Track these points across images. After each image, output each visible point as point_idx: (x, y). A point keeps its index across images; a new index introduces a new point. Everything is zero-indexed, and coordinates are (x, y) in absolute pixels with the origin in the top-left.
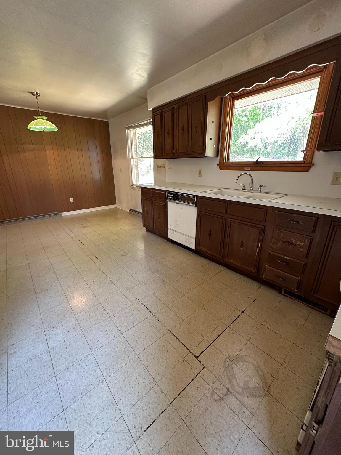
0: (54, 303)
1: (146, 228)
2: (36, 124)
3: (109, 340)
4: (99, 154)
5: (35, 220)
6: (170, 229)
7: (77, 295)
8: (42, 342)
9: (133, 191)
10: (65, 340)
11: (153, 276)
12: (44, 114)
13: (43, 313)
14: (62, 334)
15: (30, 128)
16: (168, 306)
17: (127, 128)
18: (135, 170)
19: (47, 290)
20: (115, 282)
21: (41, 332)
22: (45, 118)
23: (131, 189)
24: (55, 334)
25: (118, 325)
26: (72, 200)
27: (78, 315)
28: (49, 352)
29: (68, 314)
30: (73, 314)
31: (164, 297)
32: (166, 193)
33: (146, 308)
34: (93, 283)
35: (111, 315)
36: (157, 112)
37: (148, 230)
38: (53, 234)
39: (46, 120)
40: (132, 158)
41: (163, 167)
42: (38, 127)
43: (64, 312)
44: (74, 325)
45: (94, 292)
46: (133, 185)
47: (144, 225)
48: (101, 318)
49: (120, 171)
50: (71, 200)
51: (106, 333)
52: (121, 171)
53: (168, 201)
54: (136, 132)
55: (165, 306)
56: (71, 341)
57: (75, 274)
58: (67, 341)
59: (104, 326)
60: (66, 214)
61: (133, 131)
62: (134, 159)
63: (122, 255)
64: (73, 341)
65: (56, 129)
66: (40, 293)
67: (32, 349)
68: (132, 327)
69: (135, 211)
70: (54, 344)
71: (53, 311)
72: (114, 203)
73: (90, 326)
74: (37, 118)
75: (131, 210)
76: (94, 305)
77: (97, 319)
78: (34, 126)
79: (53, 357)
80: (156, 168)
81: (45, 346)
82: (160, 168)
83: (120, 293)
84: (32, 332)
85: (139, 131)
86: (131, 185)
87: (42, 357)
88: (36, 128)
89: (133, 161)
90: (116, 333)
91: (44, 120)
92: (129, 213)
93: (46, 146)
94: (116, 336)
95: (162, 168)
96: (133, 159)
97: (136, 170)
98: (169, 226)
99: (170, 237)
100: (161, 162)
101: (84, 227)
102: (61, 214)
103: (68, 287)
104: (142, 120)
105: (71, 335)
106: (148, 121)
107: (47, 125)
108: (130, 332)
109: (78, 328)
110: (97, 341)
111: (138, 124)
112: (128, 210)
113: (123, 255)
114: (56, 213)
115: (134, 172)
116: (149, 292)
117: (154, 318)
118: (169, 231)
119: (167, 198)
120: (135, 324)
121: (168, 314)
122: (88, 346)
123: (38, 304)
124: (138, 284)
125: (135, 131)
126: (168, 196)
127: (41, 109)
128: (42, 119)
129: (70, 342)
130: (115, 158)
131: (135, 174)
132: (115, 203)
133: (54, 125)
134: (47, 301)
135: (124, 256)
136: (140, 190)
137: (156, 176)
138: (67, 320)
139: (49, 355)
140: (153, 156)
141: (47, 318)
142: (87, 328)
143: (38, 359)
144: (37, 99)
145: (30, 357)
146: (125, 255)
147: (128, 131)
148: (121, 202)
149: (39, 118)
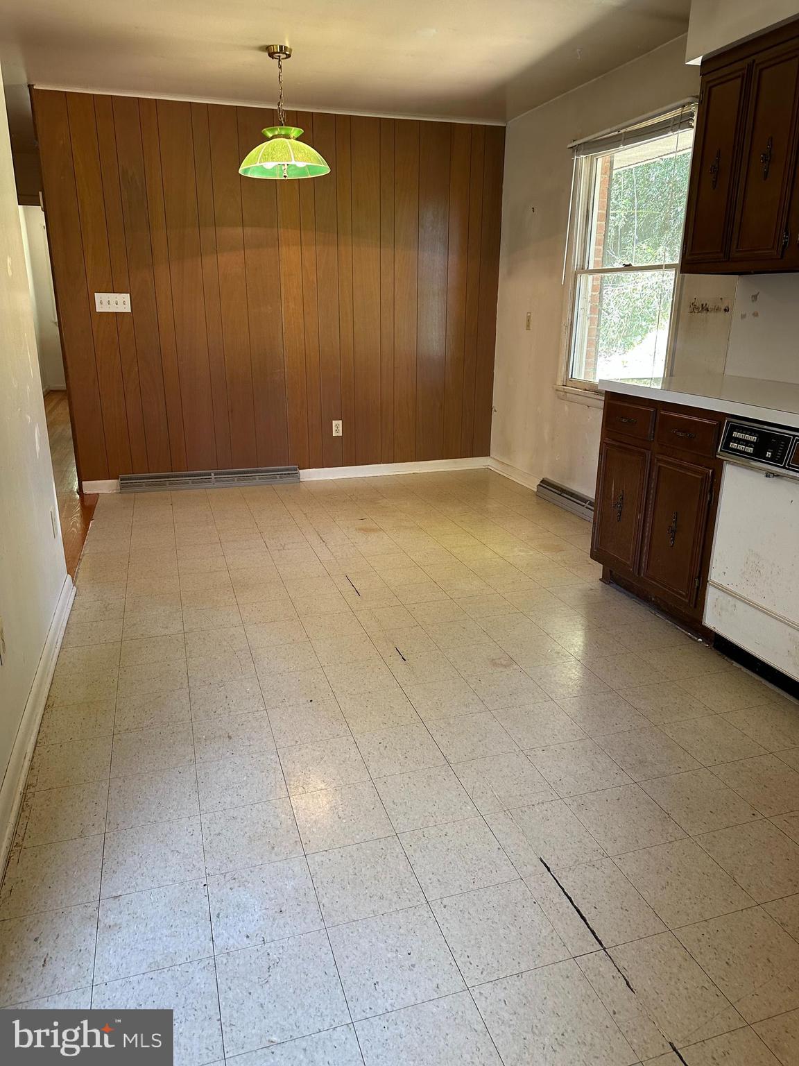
0: (243, 792)
1: (601, 566)
2: (266, 158)
3: (415, 995)
4: (454, 259)
5: (217, 485)
6: (719, 587)
7: (319, 782)
8: (195, 919)
9: (566, 408)
10: (268, 939)
11: (618, 778)
12: (294, 119)
13: (208, 816)
14: (260, 913)
15: (246, 171)
16: (677, 934)
17: (577, 149)
18: (588, 323)
19: (230, 737)
20: (460, 766)
21: (197, 884)
22: (295, 132)
23: (559, 397)
24: (238, 906)
25: (458, 948)
26: (337, 427)
27: (318, 858)
28: (212, 962)
29: (284, 844)
30: (299, 848)
31: (663, 888)
32: (721, 425)
33: (578, 911)
34: (379, 749)
35: (433, 893)
36: (725, 71)
37: (609, 578)
38: (267, 540)
39: (297, 139)
40: (583, 270)
41: (718, 309)
42: (269, 165)
43: (272, 833)
44: (302, 892)
45: (380, 786)
46: (569, 381)
47: (596, 555)
48: (395, 899)
49: (525, 323)
50: (334, 429)
51: (407, 964)
52: (528, 326)
53: (729, 462)
54: (612, 163)
55: (663, 928)
56: (286, 949)
57: (320, 700)
58: (272, 944)
59: (402, 931)
60: (312, 476)
61: (601, 160)
62: (590, 277)
63: (493, 662)
64: (290, 952)
65: (324, 169)
66: (208, 742)
67: (165, 932)
68: (509, 972)
69: (562, 491)
70: (231, 942)
71: (239, 820)
72: (482, 449)
73: (354, 916)
74: (270, 135)
75: (545, 483)
76: (375, 836)
77: (382, 898)
78: (258, 164)
79: (222, 987)
80: (685, 311)
81: (202, 938)
82: (704, 314)
83: (475, 816)
84: (172, 876)
85: (627, 157)
86: (560, 383)
87: (190, 970)
88: (265, 170)
89: (587, 284)
90: (444, 976)
91: (292, 141)
92: (537, 495)
93: (281, 230)
94: (443, 989)
95: (711, 315)
96: (584, 276)
97: (591, 319)
98: (715, 574)
99: (711, 620)
100: (711, 285)
101: (366, 530)
102: (297, 475)
103: (293, 743)
104: (652, 110)
105: (287, 928)
106: (678, 112)
107: (300, 155)
108: (502, 995)
109: (314, 907)
110: (371, 983)
111: (628, 129)
112: (533, 485)
113: (497, 661)
114: (282, 471)
115: (583, 328)
116: (595, 846)
117: (606, 967)
118: (712, 595)
119: (726, 446)
120: (523, 967)
121: (675, 970)
122: (339, 991)
123: (196, 782)
124: (551, 798)
125: (608, 158)
126: (730, 438)
127: (289, 102)
128: (287, 137)
129: (281, 951)
130: (510, 273)
131: (583, 336)
132: (486, 452)
133: (318, 154)
134: (223, 779)
135: (501, 669)
136: (602, 404)
137: (679, 345)
138: (278, 864)
139: (214, 976)
140: (677, 261)
141: (219, 837)
142: (340, 919)
143: (178, 974)
144: (280, 68)
145: (159, 958)
146: (504, 663)
147: (583, 161)
148: (507, 450)
149: (276, 133)
